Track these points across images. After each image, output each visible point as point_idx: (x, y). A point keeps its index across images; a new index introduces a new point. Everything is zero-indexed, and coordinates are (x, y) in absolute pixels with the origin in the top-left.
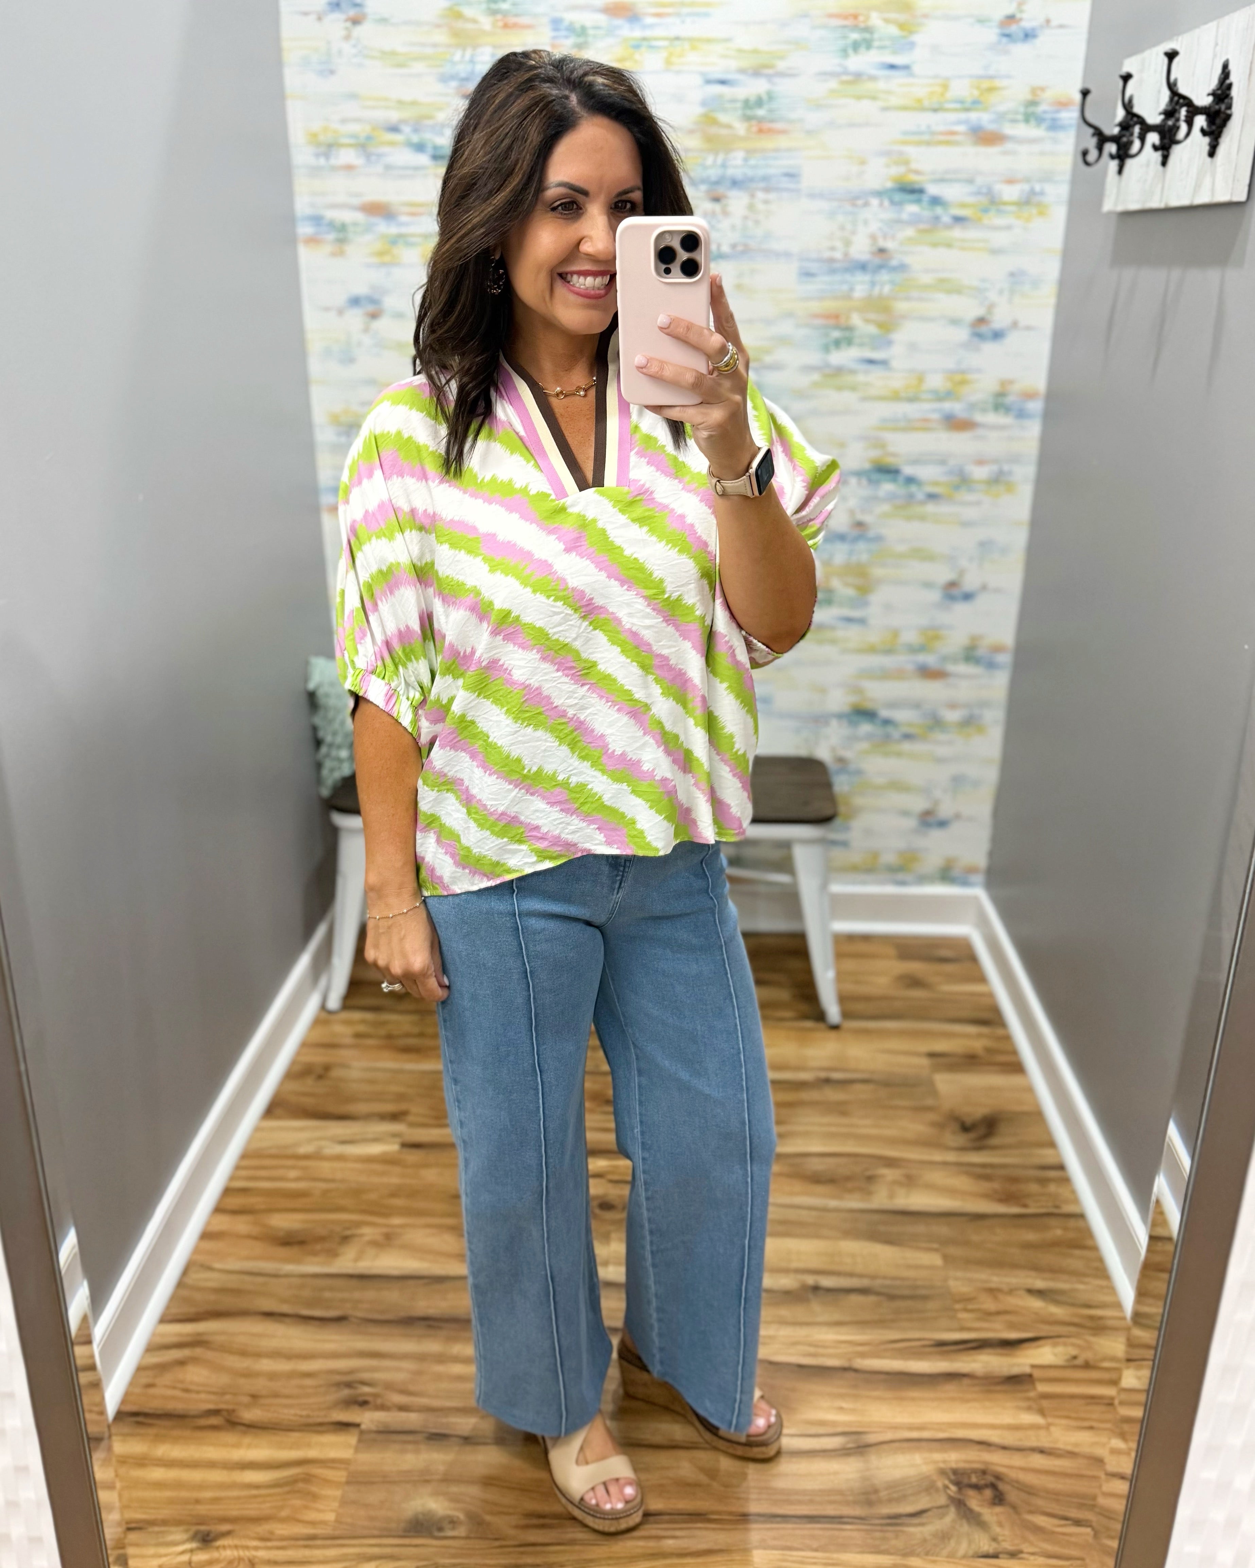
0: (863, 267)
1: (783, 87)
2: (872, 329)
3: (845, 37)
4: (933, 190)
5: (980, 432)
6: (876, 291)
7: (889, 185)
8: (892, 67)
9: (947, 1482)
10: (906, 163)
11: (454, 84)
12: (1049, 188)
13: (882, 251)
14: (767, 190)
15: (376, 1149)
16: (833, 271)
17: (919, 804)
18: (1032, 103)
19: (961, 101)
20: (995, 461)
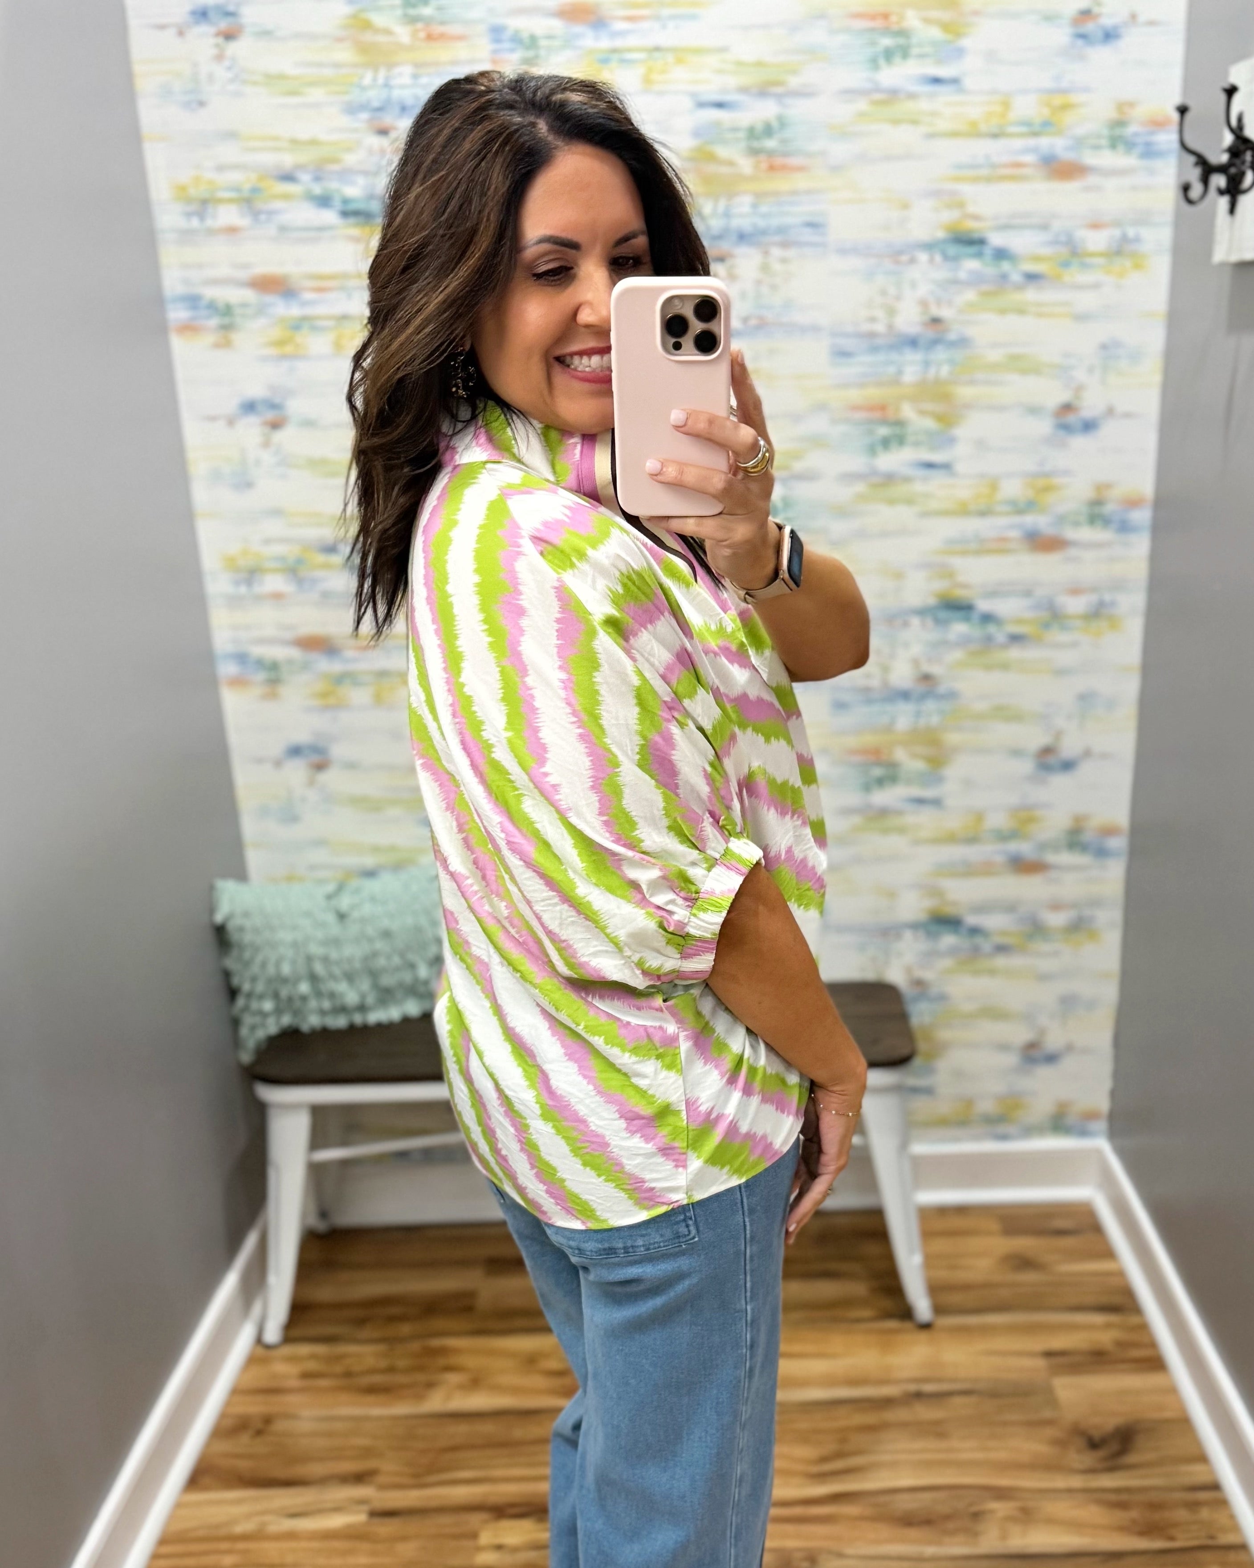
0: (913, 342)
1: (798, 109)
2: (929, 424)
3: (873, 44)
4: (996, 240)
5: (1072, 552)
6: (932, 372)
7: (941, 234)
8: (937, 81)
10: (961, 205)
11: (364, 116)
12: (1146, 233)
13: (936, 321)
14: (785, 245)
15: (337, 1521)
16: (874, 349)
17: (1021, 1035)
18: (1120, 123)
19: (1028, 123)
20: (1094, 589)
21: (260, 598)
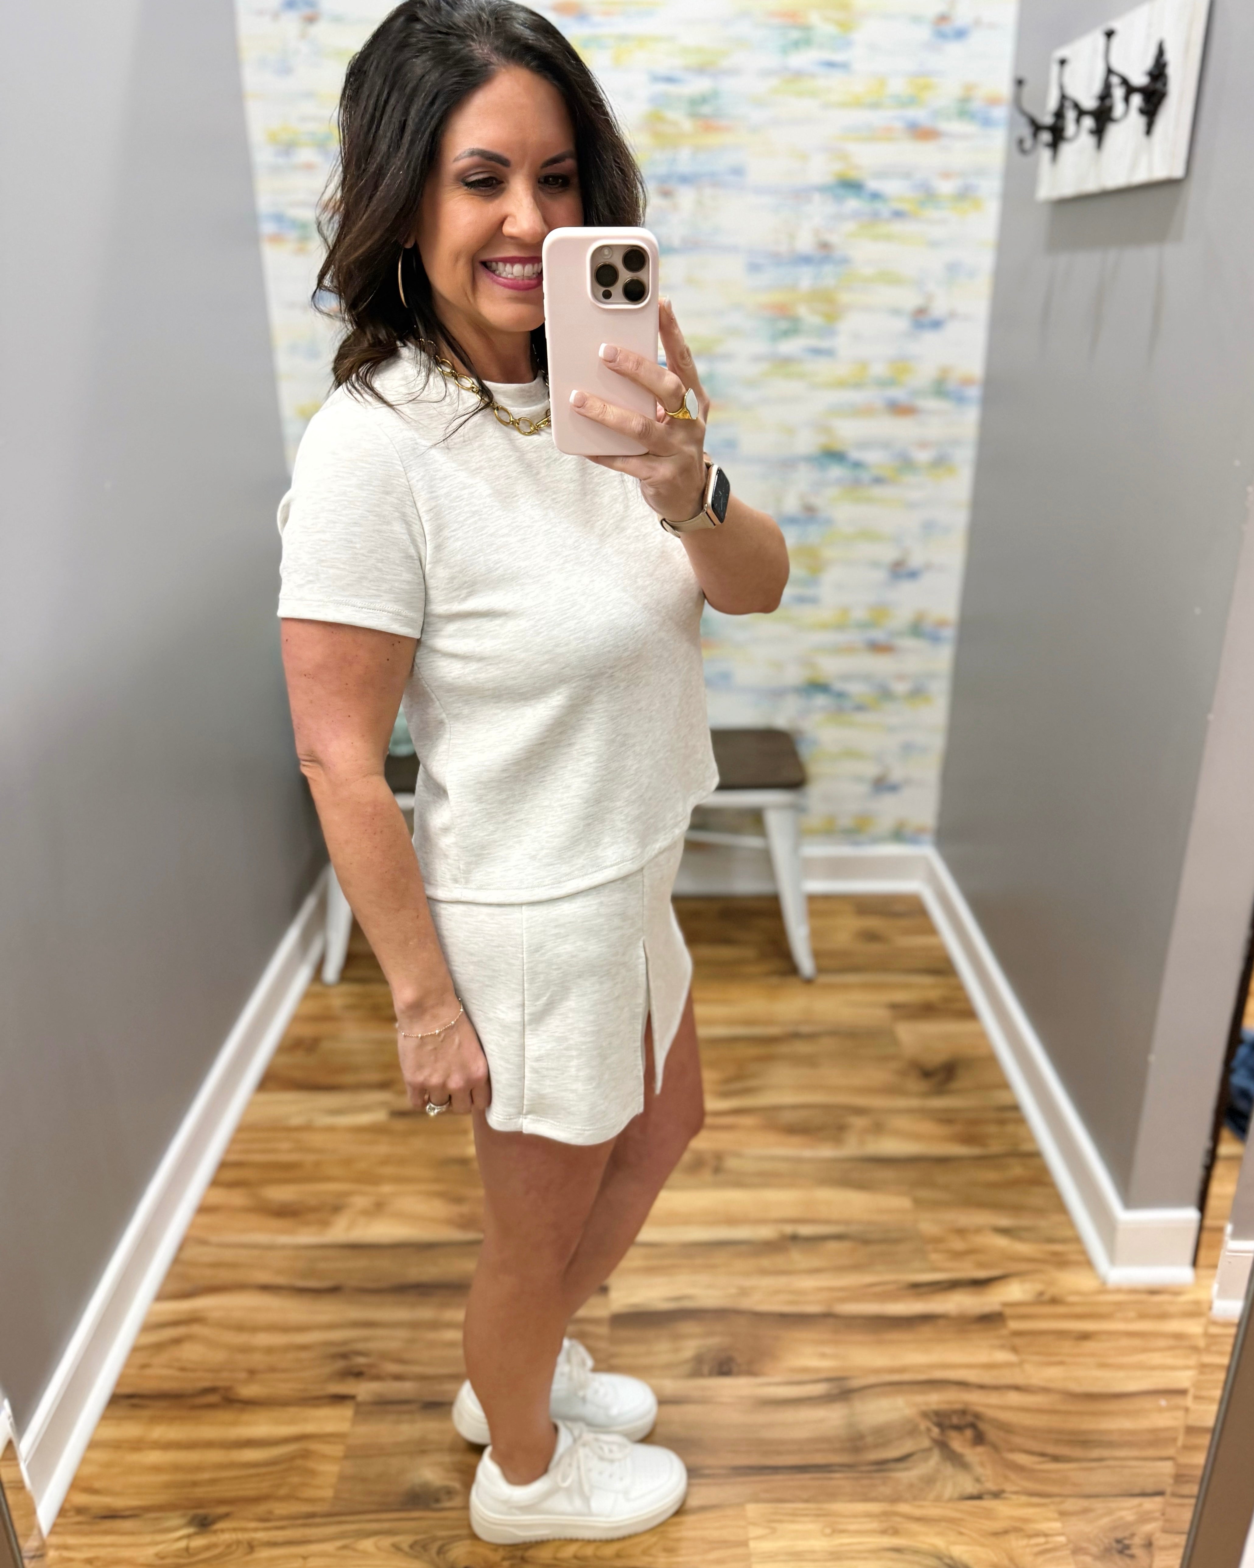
0: (807, 260)
1: (728, 85)
2: (818, 320)
3: (785, 36)
4: (873, 185)
5: (921, 417)
7: (831, 180)
8: (831, 64)
9: (929, 1424)
10: (847, 158)
12: (981, 183)
13: (825, 246)
14: (715, 186)
15: (365, 1119)
16: (779, 265)
17: (871, 770)
18: (965, 100)
19: (898, 98)
20: (937, 445)
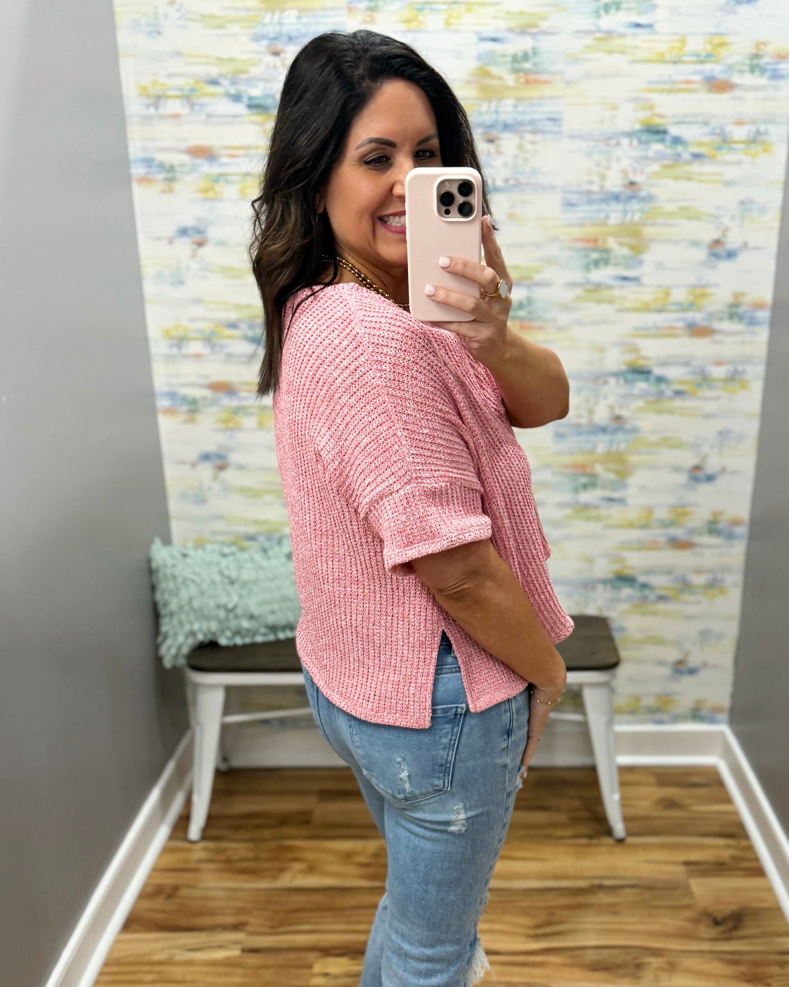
0: (616, 198)
1: (546, 43)
2: (625, 251)
4: (674, 131)
5: (717, 337)
6: (629, 218)
7: (638, 127)
8: (638, 25)
10: (652, 108)
11: (265, 43)
12: (771, 129)
13: (632, 184)
14: (534, 132)
15: (221, 955)
16: (591, 202)
17: (673, 655)
18: (757, 56)
19: (698, 55)
20: (731, 362)
21: (186, 357)
